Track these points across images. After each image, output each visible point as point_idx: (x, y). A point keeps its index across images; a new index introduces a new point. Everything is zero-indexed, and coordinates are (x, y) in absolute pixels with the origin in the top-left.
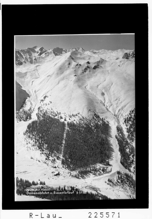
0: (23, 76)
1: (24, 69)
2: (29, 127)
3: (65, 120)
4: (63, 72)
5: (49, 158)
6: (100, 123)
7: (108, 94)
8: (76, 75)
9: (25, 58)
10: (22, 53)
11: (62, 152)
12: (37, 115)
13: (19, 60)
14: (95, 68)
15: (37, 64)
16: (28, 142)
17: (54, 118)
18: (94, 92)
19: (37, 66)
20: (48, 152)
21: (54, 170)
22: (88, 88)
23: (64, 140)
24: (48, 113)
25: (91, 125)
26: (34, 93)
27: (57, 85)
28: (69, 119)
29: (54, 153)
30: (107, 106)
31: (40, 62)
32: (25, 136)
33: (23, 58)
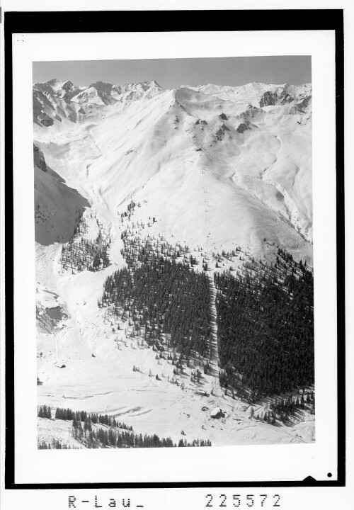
0: (62, 153)
1: (59, 134)
2: (109, 286)
3: (206, 268)
4: (166, 142)
5: (184, 371)
6: (298, 275)
7: (294, 195)
8: (200, 150)
9: (58, 107)
10: (48, 97)
11: (217, 355)
12: (124, 255)
13: (44, 114)
14: (242, 129)
15: (87, 124)
16: (115, 327)
17: (174, 262)
18: (255, 192)
19: (88, 128)
20: (178, 355)
21: (203, 402)
22: (238, 180)
23: (214, 323)
24: (154, 248)
25: (276, 281)
26: (99, 196)
27: (155, 173)
28: (217, 266)
29: (194, 356)
30: (299, 229)
31: (92, 117)
32: (104, 309)
33: (52, 107)
